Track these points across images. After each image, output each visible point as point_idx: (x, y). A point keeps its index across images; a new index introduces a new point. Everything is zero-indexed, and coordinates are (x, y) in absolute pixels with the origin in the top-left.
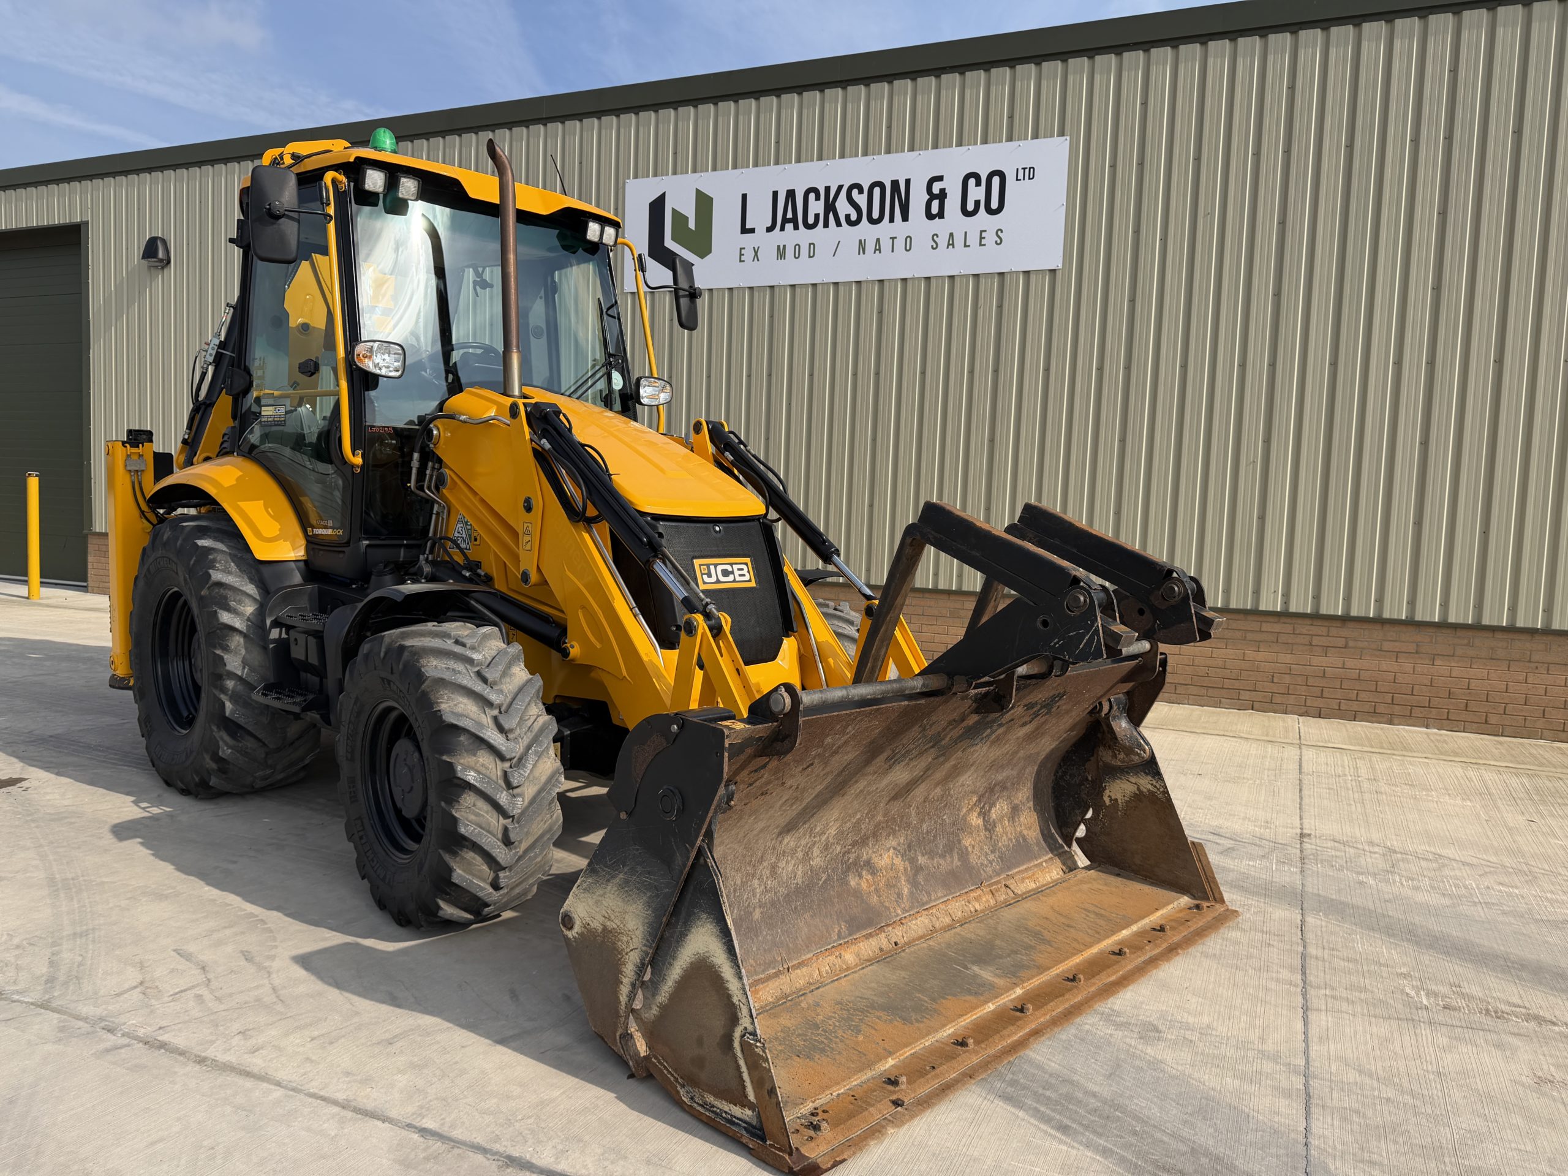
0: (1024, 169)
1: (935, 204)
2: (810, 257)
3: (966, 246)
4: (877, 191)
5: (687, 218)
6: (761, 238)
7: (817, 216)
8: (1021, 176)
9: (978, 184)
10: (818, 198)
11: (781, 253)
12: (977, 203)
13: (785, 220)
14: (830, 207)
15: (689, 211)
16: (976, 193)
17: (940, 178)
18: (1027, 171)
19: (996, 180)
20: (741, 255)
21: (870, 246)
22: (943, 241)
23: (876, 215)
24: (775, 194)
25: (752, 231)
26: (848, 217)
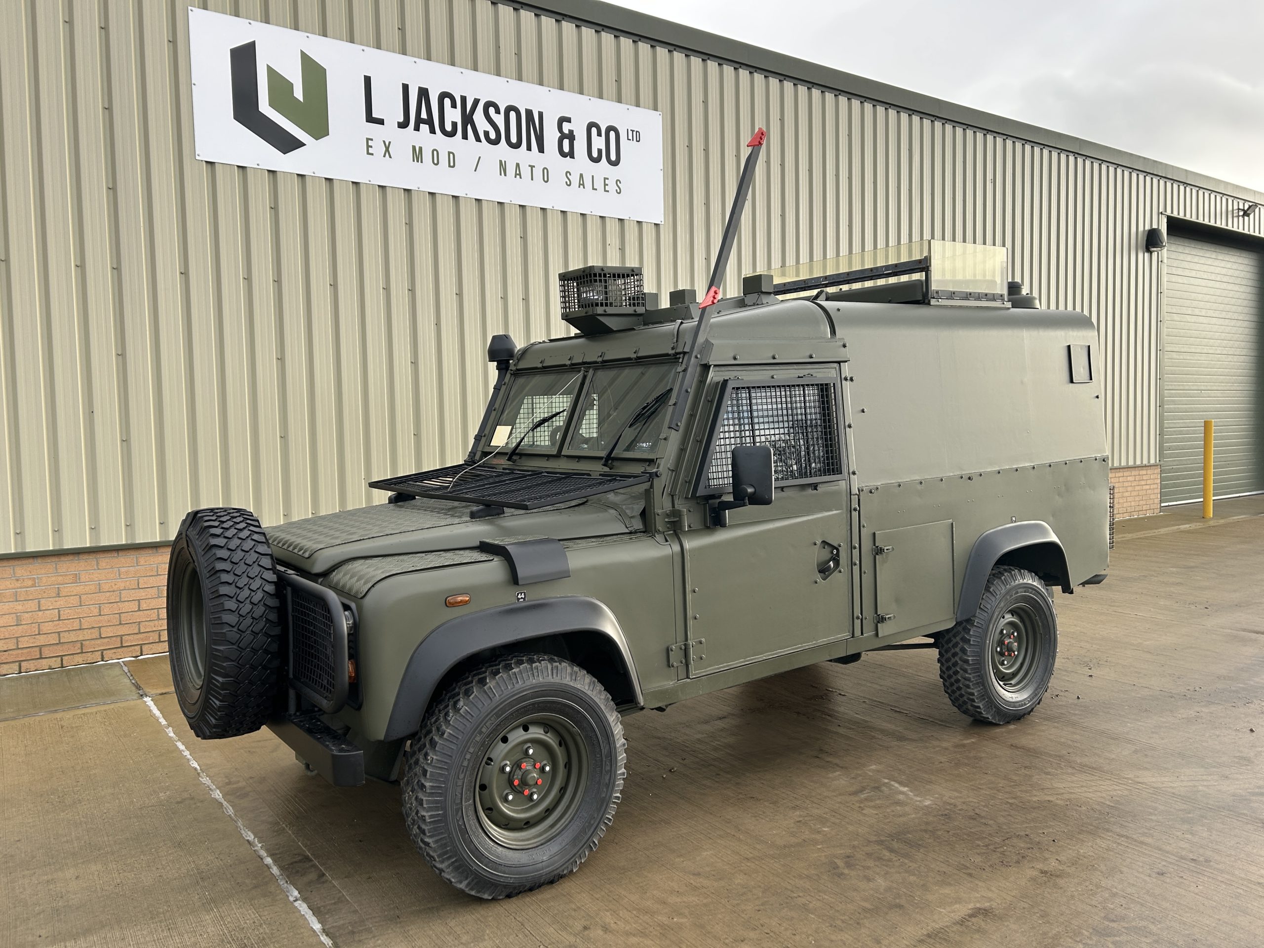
0: (633, 131)
1: (566, 142)
2: (450, 166)
3: (593, 189)
4: (513, 115)
5: (290, 86)
6: (390, 131)
7: (454, 125)
8: (630, 137)
9: (599, 134)
10: (454, 106)
11: (417, 155)
12: (600, 151)
13: (419, 121)
14: (468, 119)
15: (294, 75)
16: (598, 143)
17: (568, 120)
18: (635, 133)
19: (612, 134)
20: (368, 146)
21: (511, 169)
22: (575, 179)
23: (514, 139)
24: (406, 88)
25: (381, 122)
26: (486, 134)
